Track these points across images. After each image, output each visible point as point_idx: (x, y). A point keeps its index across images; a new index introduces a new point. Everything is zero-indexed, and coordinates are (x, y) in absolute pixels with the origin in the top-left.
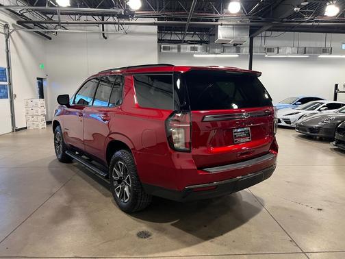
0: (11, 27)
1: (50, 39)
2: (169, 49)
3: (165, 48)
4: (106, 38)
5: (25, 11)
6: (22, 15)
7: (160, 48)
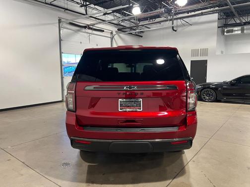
0: (114, 33)
1: (142, 37)
2: (232, 31)
3: (228, 32)
4: (176, 31)
5: (121, 22)
6: (120, 25)
7: (223, 32)
